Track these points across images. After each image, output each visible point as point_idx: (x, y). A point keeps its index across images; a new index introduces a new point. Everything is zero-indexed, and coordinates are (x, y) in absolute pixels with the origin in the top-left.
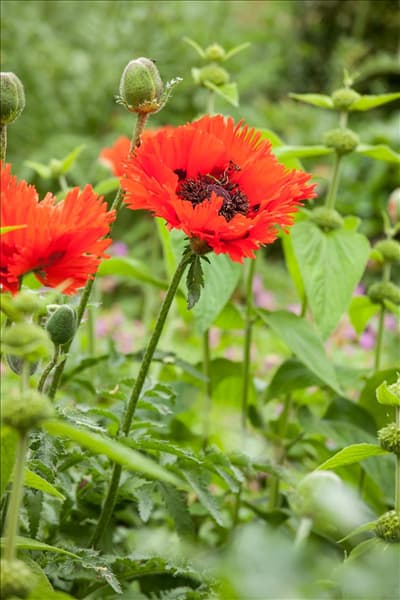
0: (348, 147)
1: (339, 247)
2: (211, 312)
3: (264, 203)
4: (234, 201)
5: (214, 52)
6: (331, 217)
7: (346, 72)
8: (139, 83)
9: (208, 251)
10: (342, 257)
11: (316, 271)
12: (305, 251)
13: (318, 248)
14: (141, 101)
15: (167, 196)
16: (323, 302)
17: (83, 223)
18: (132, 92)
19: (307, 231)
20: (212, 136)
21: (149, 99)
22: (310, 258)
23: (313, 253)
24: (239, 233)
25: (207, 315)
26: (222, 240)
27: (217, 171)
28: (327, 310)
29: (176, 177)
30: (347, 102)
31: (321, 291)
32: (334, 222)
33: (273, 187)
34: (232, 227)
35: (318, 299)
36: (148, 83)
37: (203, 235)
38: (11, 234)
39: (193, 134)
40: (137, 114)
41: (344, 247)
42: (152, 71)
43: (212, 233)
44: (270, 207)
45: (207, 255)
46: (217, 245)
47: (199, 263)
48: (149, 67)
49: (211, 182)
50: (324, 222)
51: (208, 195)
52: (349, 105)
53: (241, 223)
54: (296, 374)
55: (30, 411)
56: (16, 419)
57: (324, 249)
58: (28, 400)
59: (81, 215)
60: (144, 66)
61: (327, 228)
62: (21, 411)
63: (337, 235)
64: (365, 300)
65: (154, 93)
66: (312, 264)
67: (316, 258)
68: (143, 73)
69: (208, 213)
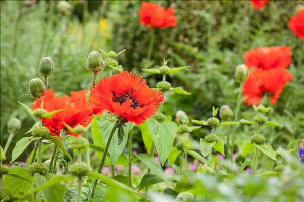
0: (166, 88)
1: (165, 127)
2: (117, 154)
3: (146, 102)
4: (134, 102)
5: (112, 54)
6: (161, 116)
7: (164, 59)
8: (94, 60)
9: (126, 122)
10: (167, 131)
11: (158, 137)
12: (153, 129)
13: (157, 128)
14: (96, 67)
15: (109, 101)
16: (161, 148)
17: (84, 109)
18: (92, 63)
19: (153, 121)
20: (124, 78)
21: (99, 66)
22: (155, 132)
23: (156, 130)
24: (138, 114)
25: (116, 155)
26: (132, 117)
27: (127, 92)
28: (163, 152)
29: (112, 94)
30: (165, 71)
31: (160, 144)
32: (162, 117)
33: (149, 97)
34: (136, 111)
35: (159, 147)
36: (98, 60)
37: (124, 115)
38: (57, 114)
39: (118, 77)
40: (93, 72)
41: (168, 127)
42: (99, 55)
43: (128, 114)
44: (149, 104)
45: (125, 124)
46: (130, 119)
47: (122, 127)
48: (98, 54)
49: (125, 96)
50: (159, 118)
51: (125, 100)
52: (167, 72)
53: (139, 110)
54: (150, 179)
55: (83, 169)
56: (78, 172)
57: (160, 129)
58: (82, 165)
59: (82, 106)
60: (96, 54)
61: (160, 120)
62: (80, 169)
63: (164, 122)
64: (175, 149)
65: (100, 64)
66: (156, 134)
67: (157, 132)
68: (96, 56)
69: (126, 107)
